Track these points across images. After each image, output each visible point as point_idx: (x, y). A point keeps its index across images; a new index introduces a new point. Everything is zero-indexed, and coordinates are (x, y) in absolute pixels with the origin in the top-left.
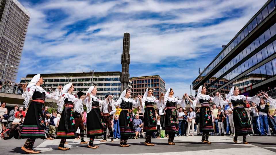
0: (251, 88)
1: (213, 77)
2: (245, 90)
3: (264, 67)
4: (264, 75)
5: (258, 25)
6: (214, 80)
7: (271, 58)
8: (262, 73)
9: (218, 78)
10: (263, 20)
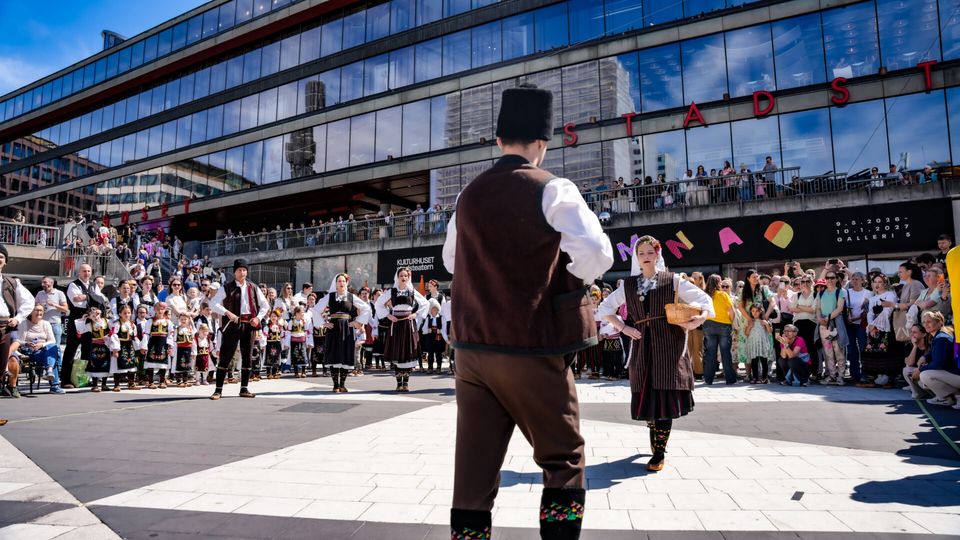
0: (187, 208)
1: (37, 134)
2: (164, 212)
3: (239, 152)
4: (233, 176)
5: (254, 20)
6: (43, 150)
7: (265, 133)
8: (228, 169)
9: (59, 148)
10: (273, 12)
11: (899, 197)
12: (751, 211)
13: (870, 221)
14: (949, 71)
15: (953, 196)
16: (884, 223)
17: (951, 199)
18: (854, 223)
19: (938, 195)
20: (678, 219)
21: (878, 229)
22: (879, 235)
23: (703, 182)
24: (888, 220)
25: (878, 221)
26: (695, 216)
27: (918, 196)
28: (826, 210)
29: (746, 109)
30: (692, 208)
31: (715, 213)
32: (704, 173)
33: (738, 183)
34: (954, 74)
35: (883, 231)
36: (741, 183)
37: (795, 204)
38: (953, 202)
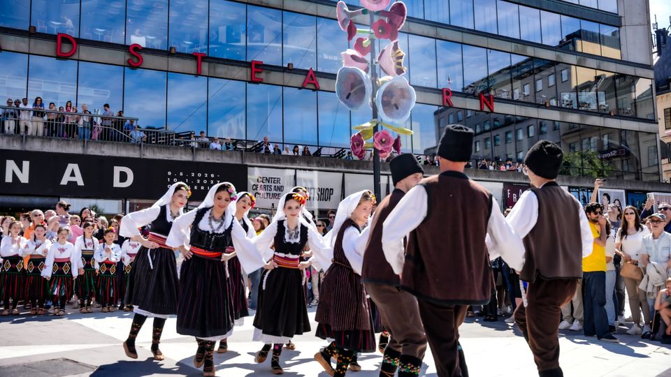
11: (213, 159)
12: (93, 151)
13: (193, 175)
14: (212, 65)
15: (248, 164)
16: (202, 178)
17: (247, 166)
18: (181, 174)
19: (238, 162)
20: (16, 146)
21: (199, 181)
22: (199, 186)
23: (38, 113)
24: (206, 175)
25: (199, 175)
26: (36, 146)
27: (227, 160)
28: (160, 160)
29: (48, 47)
30: (33, 137)
31: (58, 146)
32: (42, 105)
33: (77, 122)
34: (214, 68)
35: (202, 184)
36: (81, 122)
37: (135, 151)
38: (249, 168)
